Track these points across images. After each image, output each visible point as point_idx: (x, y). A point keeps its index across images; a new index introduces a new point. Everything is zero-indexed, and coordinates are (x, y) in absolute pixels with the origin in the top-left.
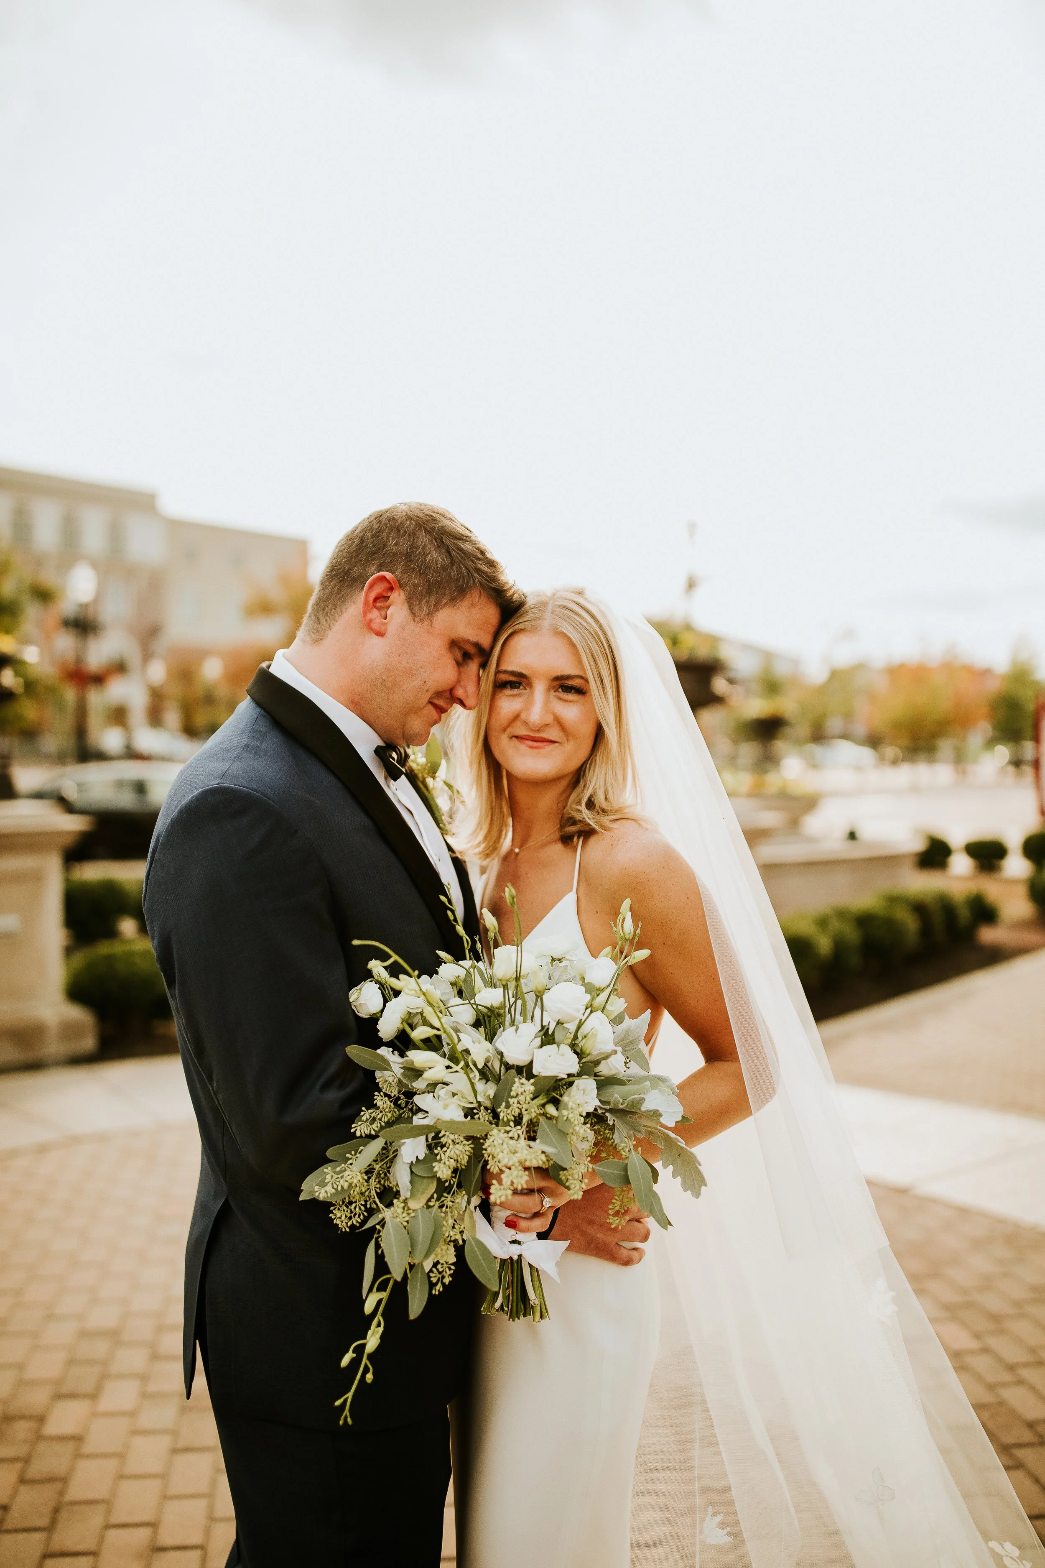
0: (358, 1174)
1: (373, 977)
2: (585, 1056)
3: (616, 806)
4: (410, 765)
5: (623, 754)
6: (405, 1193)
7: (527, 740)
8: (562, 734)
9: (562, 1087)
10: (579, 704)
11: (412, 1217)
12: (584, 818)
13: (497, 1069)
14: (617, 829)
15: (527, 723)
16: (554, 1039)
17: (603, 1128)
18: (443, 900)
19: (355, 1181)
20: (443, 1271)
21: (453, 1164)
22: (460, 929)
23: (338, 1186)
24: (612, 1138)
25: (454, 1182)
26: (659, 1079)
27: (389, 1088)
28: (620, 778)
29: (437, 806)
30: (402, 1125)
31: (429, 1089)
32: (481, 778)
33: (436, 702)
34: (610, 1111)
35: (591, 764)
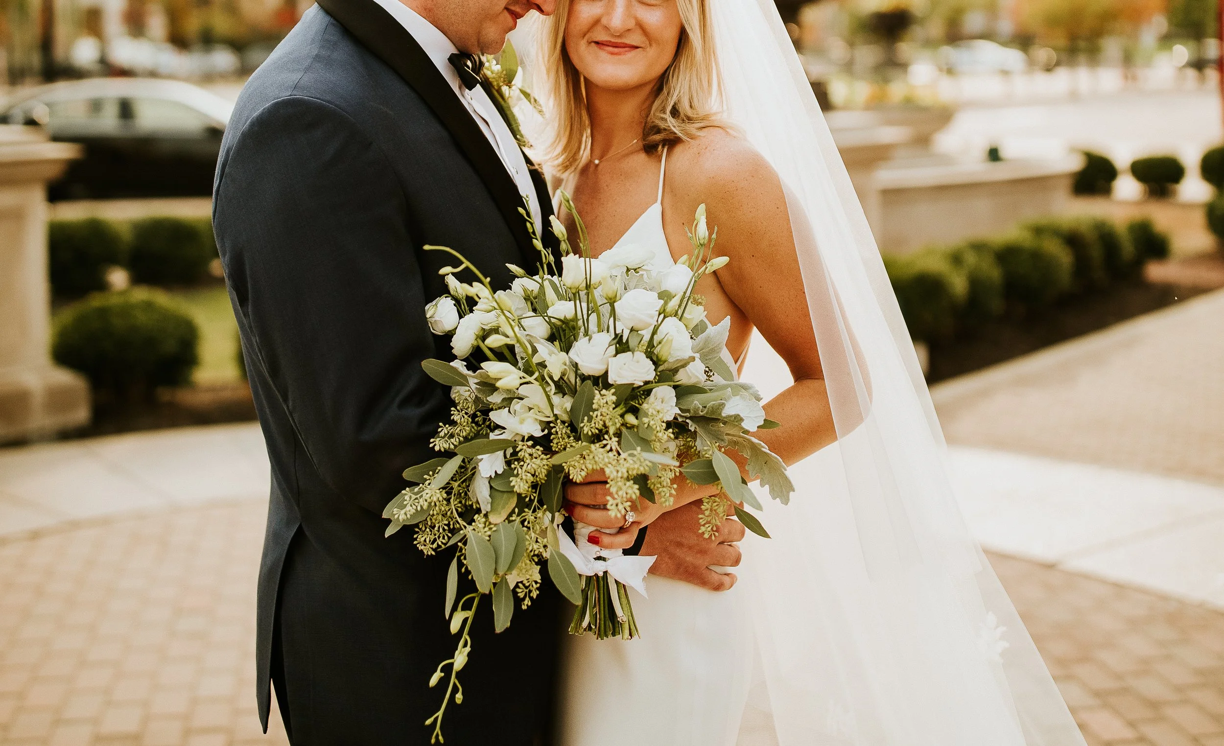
0: (438, 491)
1: (449, 292)
2: (661, 363)
3: (702, 113)
4: (484, 73)
5: (708, 59)
6: (485, 507)
7: (608, 46)
8: (644, 39)
9: (641, 397)
10: (661, 8)
11: (494, 531)
12: (669, 127)
13: (573, 381)
14: (704, 137)
15: (608, 28)
16: (628, 347)
17: (685, 437)
18: (521, 212)
19: (435, 499)
20: (529, 585)
21: (530, 478)
22: (538, 244)
23: (417, 507)
24: (695, 446)
25: (535, 497)
26: (742, 387)
27: (465, 403)
28: (705, 84)
29: (514, 116)
30: (478, 440)
31: (505, 404)
32: (559, 88)
33: (513, 8)
34: (691, 418)
35: (674, 70)
